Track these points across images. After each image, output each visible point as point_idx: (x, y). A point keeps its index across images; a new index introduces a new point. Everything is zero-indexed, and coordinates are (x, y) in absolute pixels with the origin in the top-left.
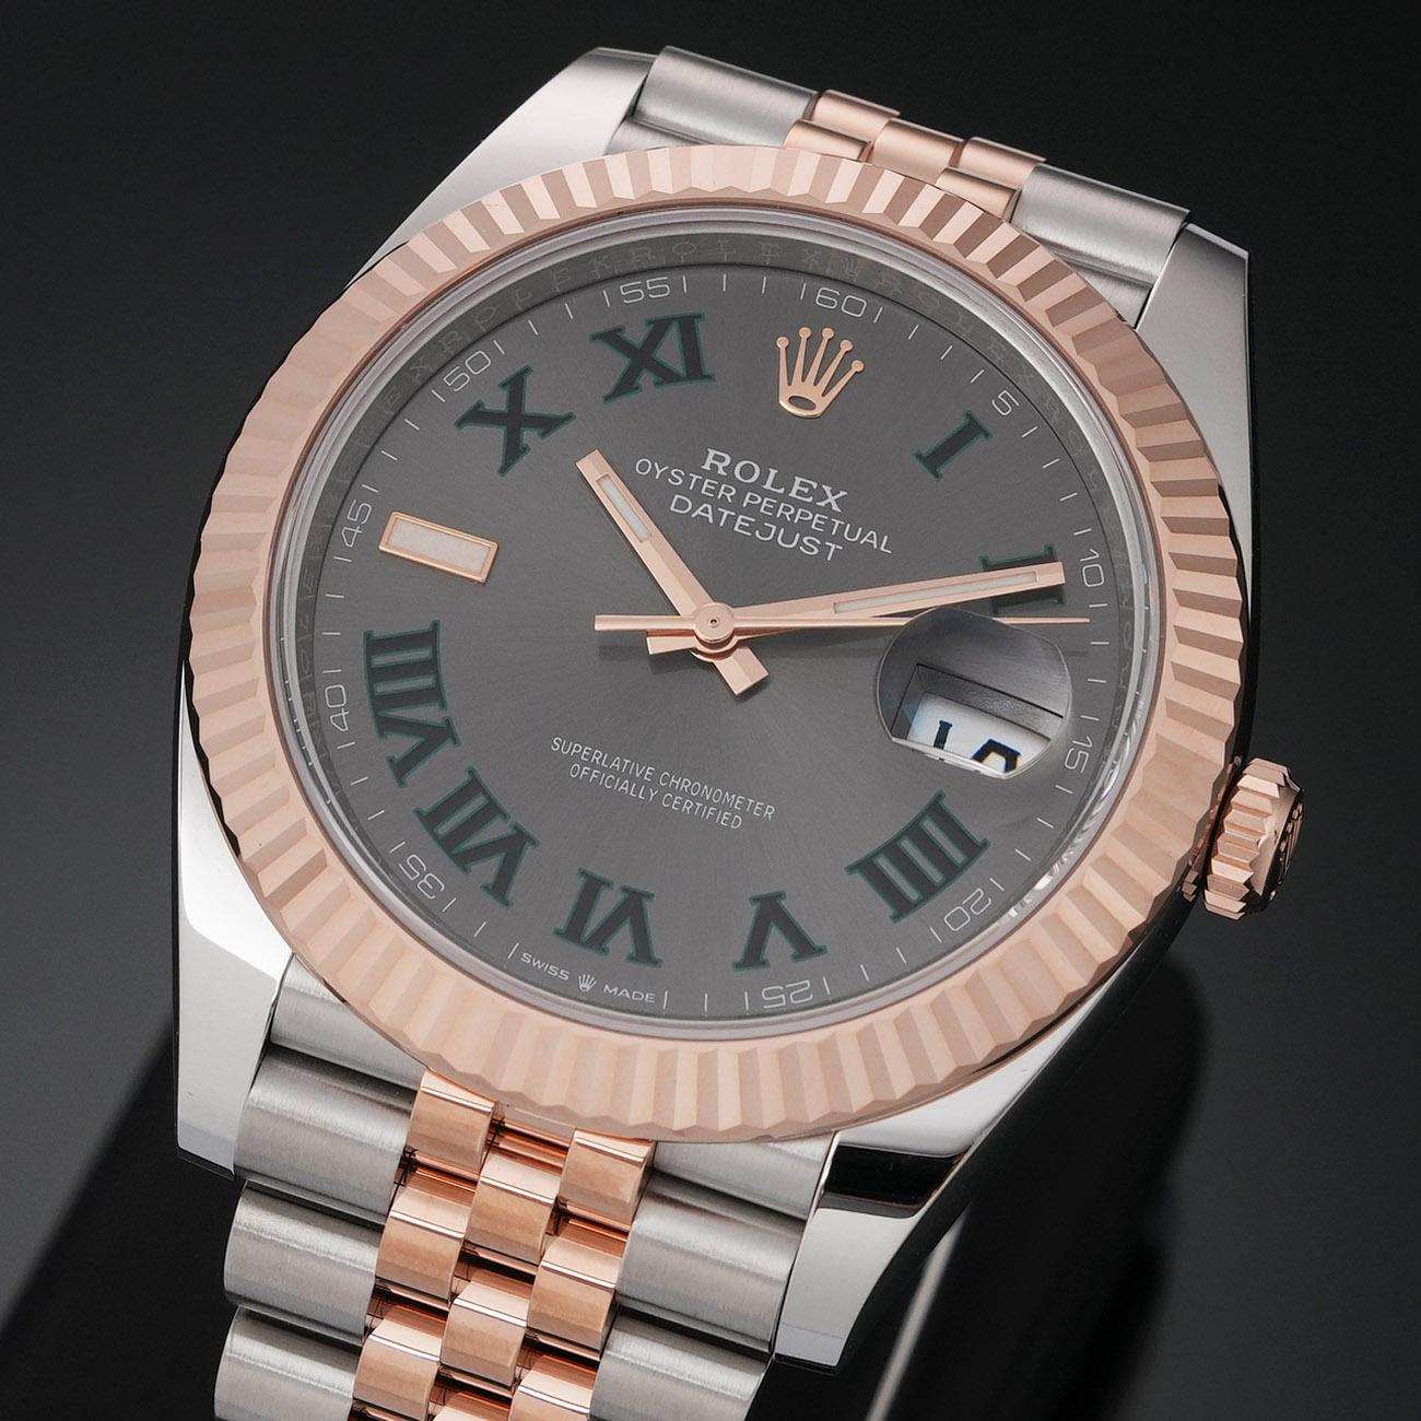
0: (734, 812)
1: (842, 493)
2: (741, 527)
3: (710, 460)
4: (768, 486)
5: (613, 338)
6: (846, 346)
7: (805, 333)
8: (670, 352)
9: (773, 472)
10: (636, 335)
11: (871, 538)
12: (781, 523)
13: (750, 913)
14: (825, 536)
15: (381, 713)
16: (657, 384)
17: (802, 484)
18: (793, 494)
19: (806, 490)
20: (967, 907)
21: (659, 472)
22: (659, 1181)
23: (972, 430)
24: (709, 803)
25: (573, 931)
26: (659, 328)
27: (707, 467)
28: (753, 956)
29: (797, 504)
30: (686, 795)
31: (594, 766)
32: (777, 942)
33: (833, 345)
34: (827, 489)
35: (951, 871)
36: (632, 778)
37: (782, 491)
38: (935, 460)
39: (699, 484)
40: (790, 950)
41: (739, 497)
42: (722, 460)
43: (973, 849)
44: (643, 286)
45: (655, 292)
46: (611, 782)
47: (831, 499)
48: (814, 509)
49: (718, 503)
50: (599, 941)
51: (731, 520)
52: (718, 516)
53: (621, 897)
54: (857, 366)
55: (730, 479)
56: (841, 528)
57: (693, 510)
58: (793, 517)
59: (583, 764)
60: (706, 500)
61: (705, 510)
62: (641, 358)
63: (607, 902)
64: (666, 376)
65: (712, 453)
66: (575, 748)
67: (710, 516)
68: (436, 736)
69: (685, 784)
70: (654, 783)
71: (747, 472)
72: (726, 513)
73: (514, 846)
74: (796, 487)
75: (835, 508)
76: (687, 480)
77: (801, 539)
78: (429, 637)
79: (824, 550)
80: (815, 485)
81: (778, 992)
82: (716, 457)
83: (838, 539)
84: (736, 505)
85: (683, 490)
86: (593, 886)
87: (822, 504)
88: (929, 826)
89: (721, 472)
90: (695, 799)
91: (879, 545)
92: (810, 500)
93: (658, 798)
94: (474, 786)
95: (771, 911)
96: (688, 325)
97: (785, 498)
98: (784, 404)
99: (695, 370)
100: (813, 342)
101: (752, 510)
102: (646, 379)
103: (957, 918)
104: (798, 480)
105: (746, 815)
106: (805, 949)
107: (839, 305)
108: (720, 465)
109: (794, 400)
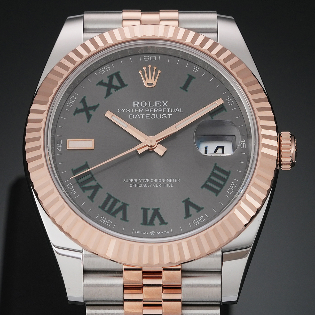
0: (171, 183)
1: (167, 102)
2: (147, 117)
3: (134, 104)
4: (149, 106)
5: (101, 83)
6: (155, 68)
7: (144, 68)
8: (115, 82)
9: (149, 102)
10: (106, 81)
11: (177, 110)
12: (156, 113)
13: (183, 205)
14: (167, 113)
15: (82, 187)
16: (116, 90)
17: (157, 103)
18: (156, 106)
19: (159, 104)
20: (231, 187)
21: (124, 111)
23: (191, 78)
24: (164, 183)
25: (145, 223)
26: (111, 78)
27: (134, 106)
28: (188, 215)
29: (158, 108)
30: (158, 183)
31: (135, 183)
32: (192, 210)
33: (152, 69)
34: (163, 102)
35: (225, 180)
36: (145, 183)
37: (153, 106)
38: (185, 88)
39: (134, 110)
40: (196, 210)
41: (144, 111)
42: (137, 103)
43: (228, 174)
44: (104, 69)
45: (107, 70)
46: (140, 185)
47: (165, 104)
48: (162, 108)
49: (140, 114)
50: (151, 223)
51: (144, 116)
52: (141, 116)
53: (153, 211)
54: (159, 72)
55: (140, 107)
56: (170, 110)
57: (135, 117)
58: (158, 111)
59: (132, 183)
60: (137, 113)
61: (137, 116)
62: (110, 86)
63: (150, 213)
64: (117, 88)
65: (134, 102)
66: (129, 180)
67: (139, 117)
68: (97, 188)
69: (157, 180)
70: (150, 182)
71: (144, 104)
72: (142, 115)
73: (124, 207)
75: (167, 106)
76: (131, 110)
77: (162, 115)
78: (86, 166)
79: (168, 116)
80: (160, 102)
81: (196, 221)
82: (135, 103)
83: (170, 113)
84: (144, 112)
85: (131, 113)
86: (145, 211)
87: (163, 106)
88: (215, 171)
89: (138, 106)
90: (161, 183)
91: (180, 111)
92: (160, 106)
93: (152, 185)
94: (109, 197)
95: (188, 203)
96: (117, 75)
97: (154, 107)
98: (145, 85)
99: (123, 85)
100: (147, 69)
101: (148, 112)
102: (113, 90)
103: (230, 191)
104: (156, 102)
105: (174, 183)
106: (199, 209)
107: (150, 59)
108: (137, 105)
109: (148, 84)
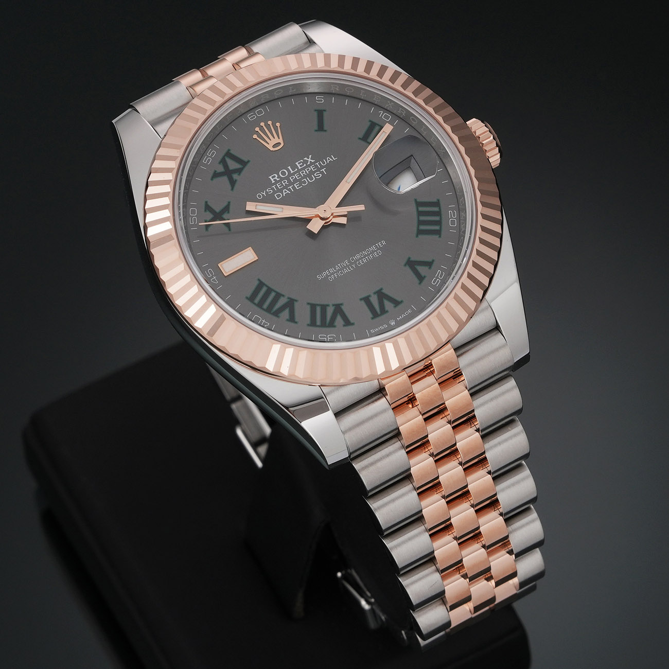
0: (376, 251)
1: (310, 156)
2: (298, 187)
3: (272, 180)
4: (292, 172)
5: (216, 175)
6: (270, 122)
7: (257, 129)
8: (232, 165)
9: (289, 167)
10: (221, 169)
11: (329, 160)
12: (305, 177)
13: (408, 269)
14: (319, 170)
15: (272, 312)
16: (239, 174)
17: (299, 163)
18: (300, 168)
19: (301, 164)
20: (451, 218)
21: (264, 194)
22: (460, 349)
23: (320, 113)
24: (369, 255)
25: (375, 315)
26: (223, 162)
27: (273, 182)
28: (421, 278)
29: (304, 169)
30: (361, 258)
31: (333, 274)
32: (422, 270)
33: (268, 126)
34: (306, 159)
35: (438, 214)
36: (345, 267)
37: (296, 170)
38: (321, 128)
39: (276, 187)
40: (427, 268)
41: (289, 181)
42: (275, 176)
43: (437, 204)
44: (208, 157)
45: (212, 155)
46: (341, 273)
47: (309, 160)
48: (309, 166)
49: (286, 187)
50: (383, 311)
51: (294, 188)
52: (289, 190)
53: (376, 296)
54: (278, 125)
55: (282, 179)
56: (320, 164)
57: (283, 194)
58: (306, 173)
59: (330, 276)
60: (283, 188)
61: (285, 191)
62: (228, 173)
63: (374, 300)
64: (239, 171)
65: (270, 177)
66: (324, 274)
67: (288, 192)
68: (291, 304)
69: (358, 256)
70: (351, 264)
71: (283, 173)
72: (290, 187)
73: (338, 309)
74: (298, 165)
75: (313, 161)
76: (273, 189)
77: (314, 176)
78: (261, 284)
79: (322, 173)
80: (302, 161)
81: (436, 280)
82: (273, 177)
83: (322, 167)
84: (291, 183)
85: (275, 192)
86: (367, 300)
87: (309, 163)
88: (421, 209)
89: (278, 179)
90: (364, 257)
91: (333, 159)
92: (305, 165)
93: (356, 265)
94: (313, 307)
95: (411, 264)
96: (229, 154)
97: (299, 170)
98: (272, 149)
99: (244, 163)
100: (261, 128)
101: (295, 181)
102: (235, 176)
103: (453, 222)
104: (297, 163)
105: (380, 249)
106: (429, 264)
107: (256, 115)
108: (276, 178)
109: (274, 146)
